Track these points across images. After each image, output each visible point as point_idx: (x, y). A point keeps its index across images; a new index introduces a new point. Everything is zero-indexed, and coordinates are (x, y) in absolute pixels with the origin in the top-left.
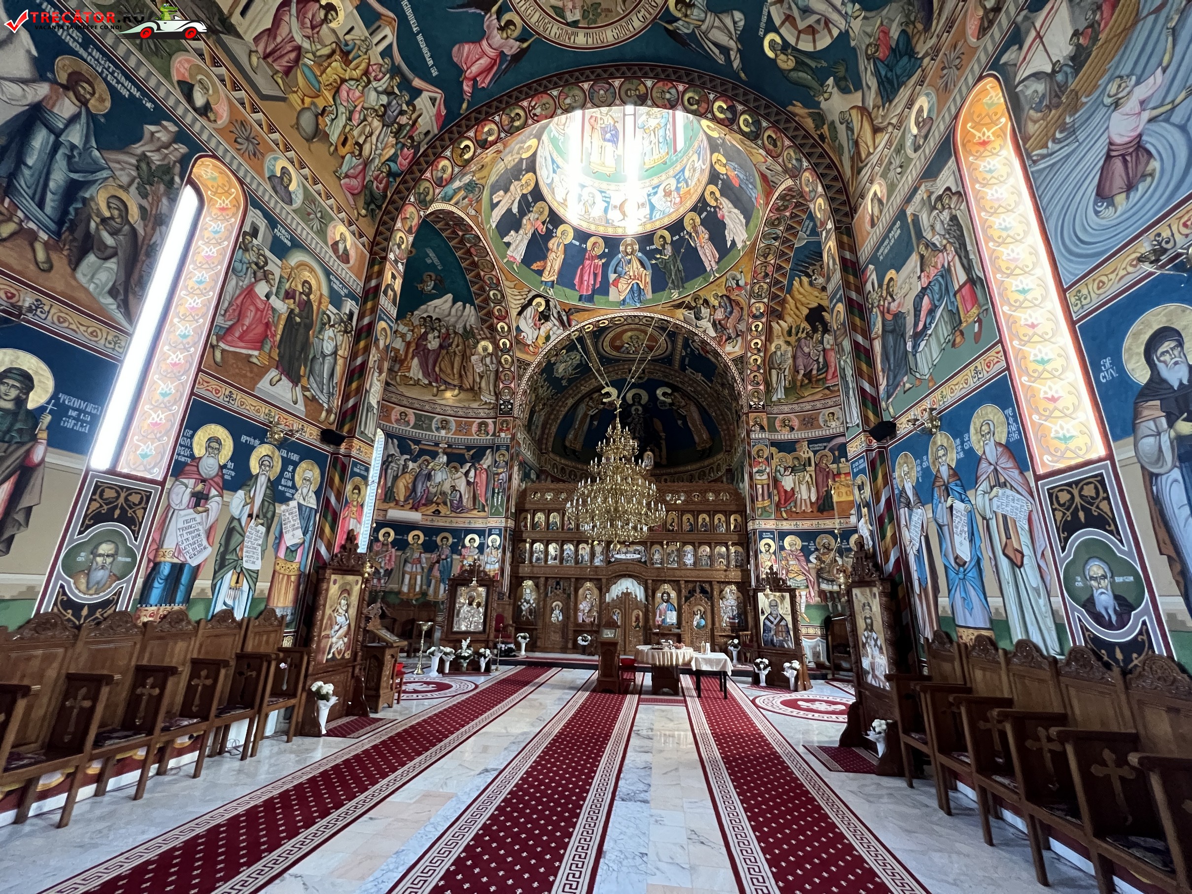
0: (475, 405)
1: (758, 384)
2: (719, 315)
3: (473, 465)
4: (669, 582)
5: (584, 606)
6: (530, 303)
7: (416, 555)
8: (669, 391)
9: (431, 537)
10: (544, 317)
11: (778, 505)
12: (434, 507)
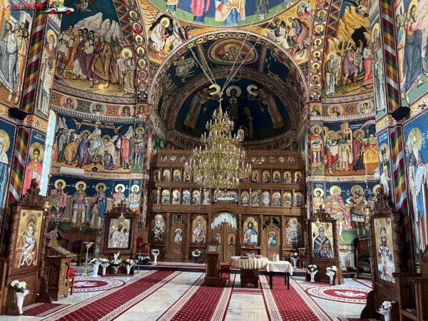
0: (120, 94)
1: (317, 82)
2: (292, 33)
3: (120, 137)
4: (253, 215)
5: (196, 231)
6: (159, 21)
7: (81, 198)
8: (256, 88)
9: (91, 186)
10: (169, 32)
11: (327, 166)
12: (93, 166)
